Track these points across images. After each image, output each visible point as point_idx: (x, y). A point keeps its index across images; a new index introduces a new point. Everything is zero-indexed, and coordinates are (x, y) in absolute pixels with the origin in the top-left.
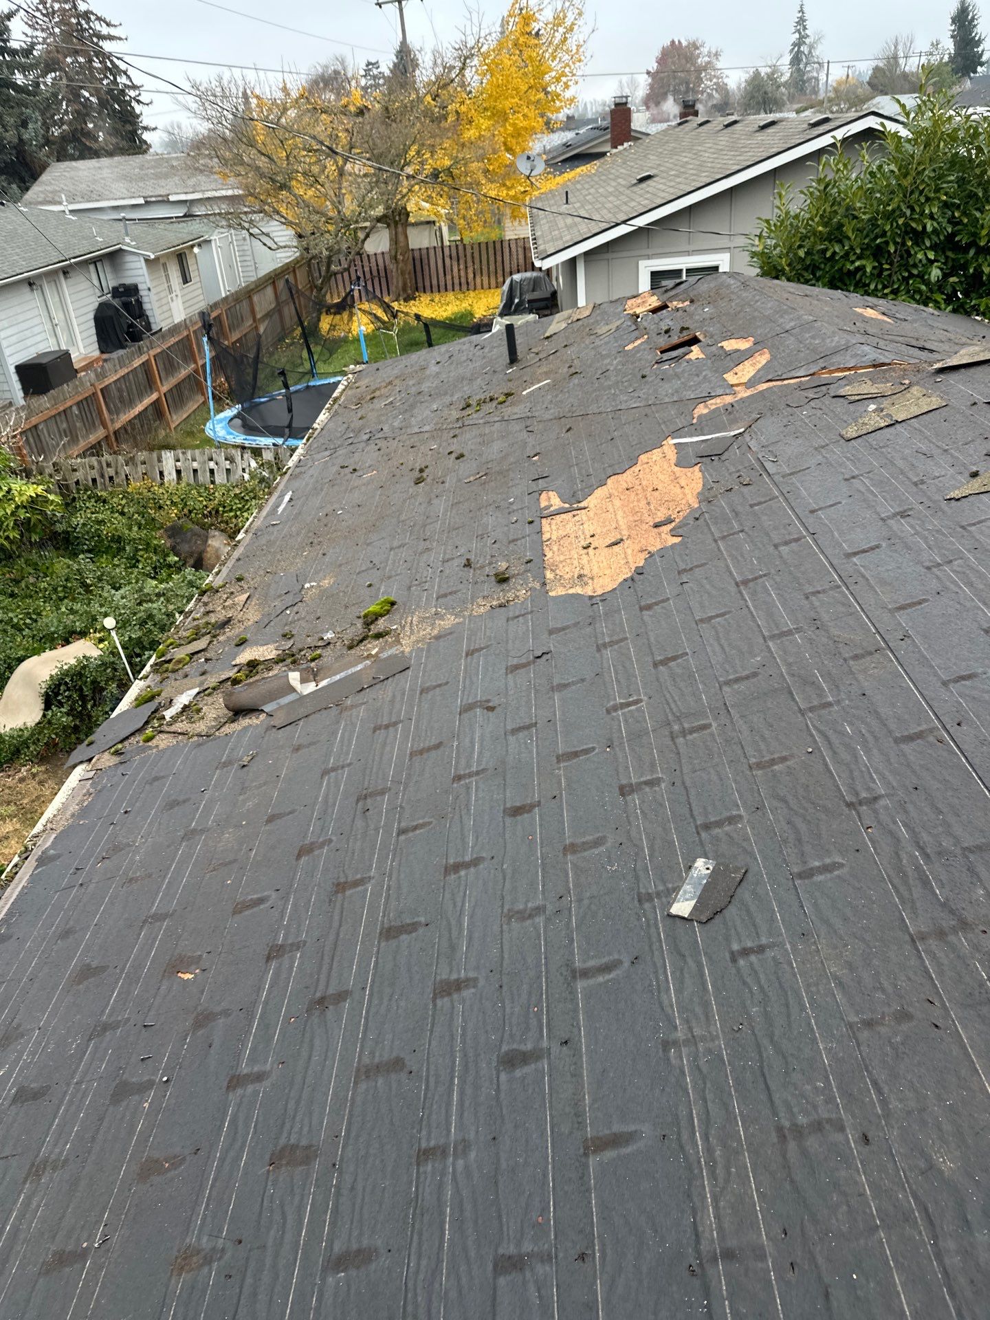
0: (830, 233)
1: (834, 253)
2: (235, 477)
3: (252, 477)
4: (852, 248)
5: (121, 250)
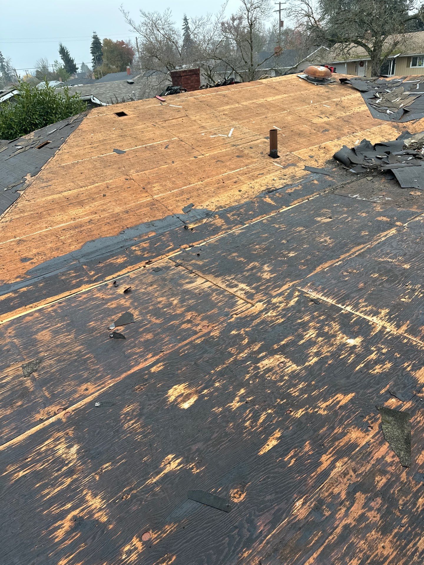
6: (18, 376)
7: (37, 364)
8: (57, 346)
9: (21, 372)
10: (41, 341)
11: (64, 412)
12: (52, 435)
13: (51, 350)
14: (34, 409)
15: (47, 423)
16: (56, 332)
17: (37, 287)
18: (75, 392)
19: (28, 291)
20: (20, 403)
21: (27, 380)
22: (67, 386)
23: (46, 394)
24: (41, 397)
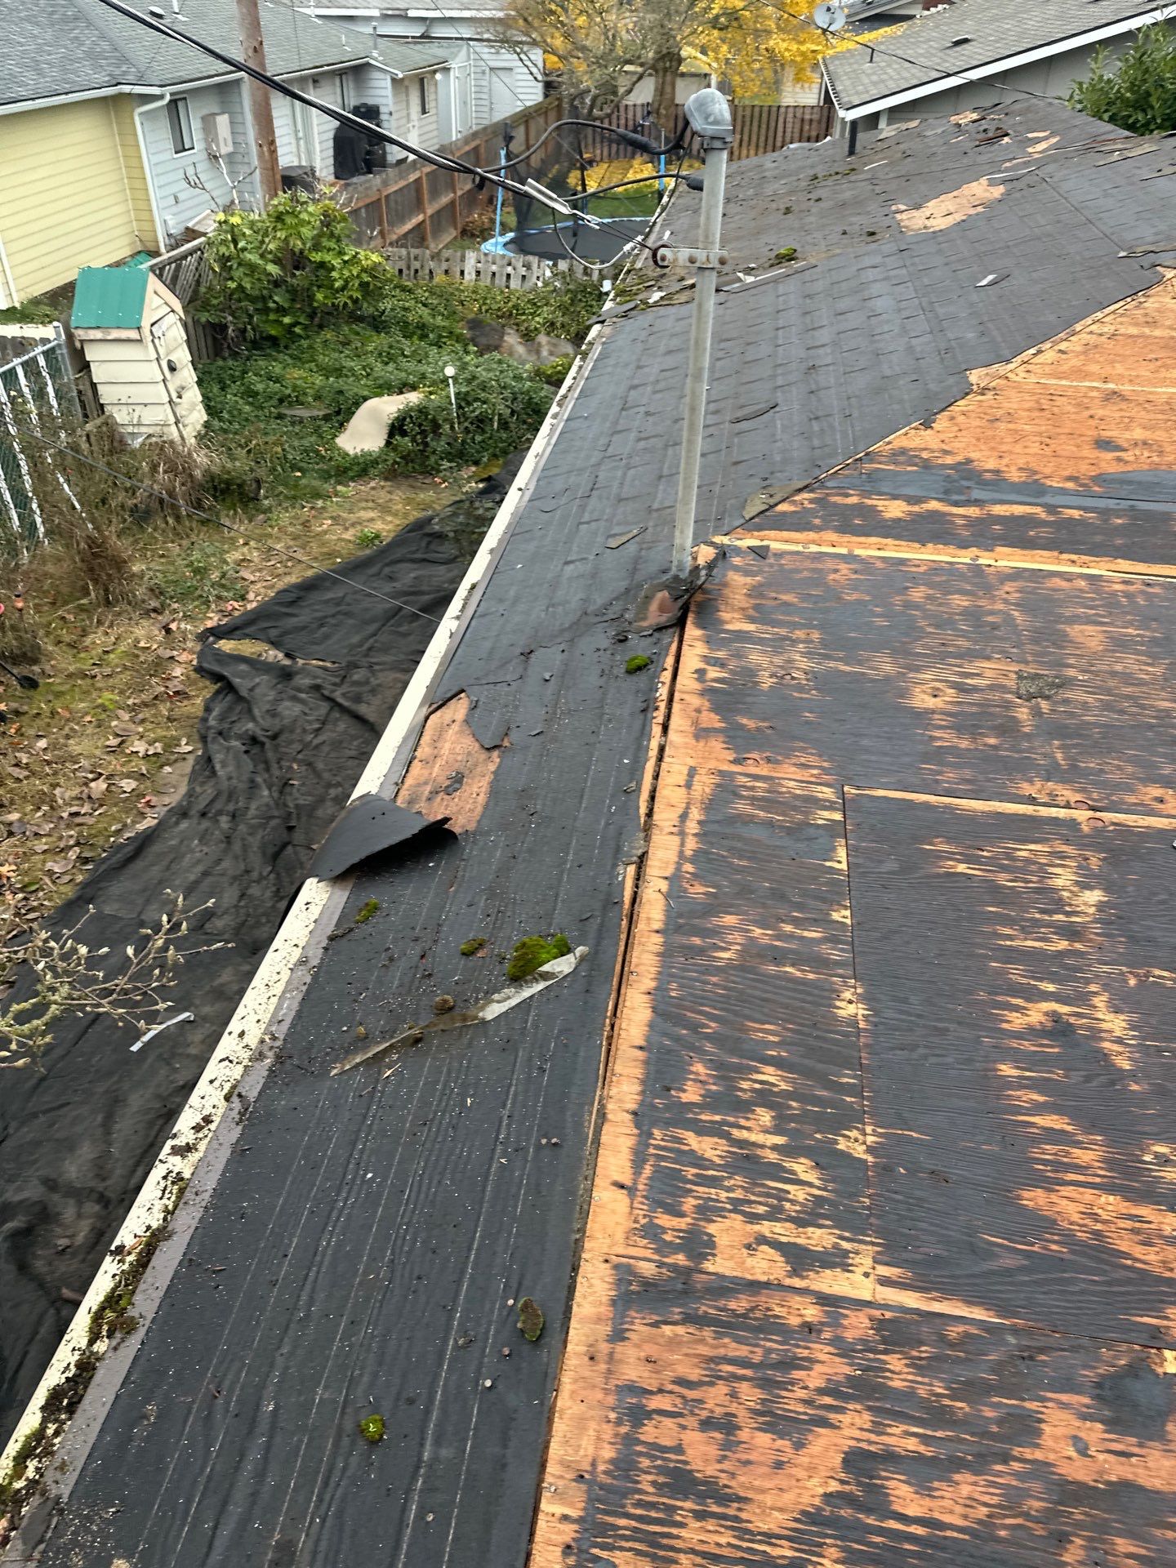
0: (1137, 101)
1: (1137, 121)
2: (529, 285)
3: (546, 284)
4: (1154, 118)
5: (368, 64)
6: (1003, 688)
7: (1053, 685)
8: (1114, 674)
9: (1011, 683)
10: (1078, 645)
11: (1091, 814)
12: (1048, 840)
13: (1096, 674)
14: (1023, 768)
15: (1044, 812)
16: (1120, 644)
17: (1106, 521)
18: (1131, 790)
19: (1081, 522)
20: (992, 741)
21: (1021, 706)
22: (1116, 769)
23: (1059, 756)
24: (1045, 755)
